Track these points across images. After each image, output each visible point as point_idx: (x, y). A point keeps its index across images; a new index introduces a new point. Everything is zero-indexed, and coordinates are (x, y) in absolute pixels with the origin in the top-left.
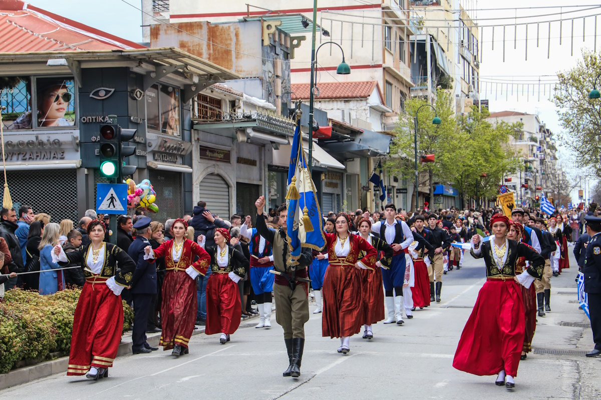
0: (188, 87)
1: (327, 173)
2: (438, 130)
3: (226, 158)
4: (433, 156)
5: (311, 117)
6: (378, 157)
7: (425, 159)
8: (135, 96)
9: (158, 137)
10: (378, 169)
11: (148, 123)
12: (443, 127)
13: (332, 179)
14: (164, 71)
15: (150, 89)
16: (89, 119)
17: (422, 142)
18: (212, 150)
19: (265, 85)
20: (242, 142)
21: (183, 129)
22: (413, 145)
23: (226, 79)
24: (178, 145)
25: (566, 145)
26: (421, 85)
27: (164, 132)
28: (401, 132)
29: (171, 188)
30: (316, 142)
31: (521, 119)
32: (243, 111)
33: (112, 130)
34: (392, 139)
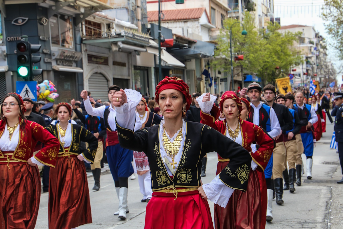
0: (78, 15)
1: (173, 70)
2: (246, 39)
3: (105, 62)
4: (242, 57)
5: (160, 33)
6: (207, 58)
7: (237, 59)
8: (42, 22)
9: (59, 49)
10: (207, 66)
11: (52, 40)
12: (249, 37)
13: (177, 73)
14: (61, 5)
15: (52, 17)
16: (12, 39)
17: (235, 48)
18: (96, 57)
19: (130, 13)
20: (115, 51)
21: (76, 44)
22: (229, 49)
23: (103, 9)
24: (73, 55)
25: (330, 46)
26: (234, 9)
27: (63, 46)
28: (221, 41)
29: (68, 83)
30: (165, 50)
31: (303, 30)
32: (115, 30)
33: (24, 45)
34: (216, 46)
